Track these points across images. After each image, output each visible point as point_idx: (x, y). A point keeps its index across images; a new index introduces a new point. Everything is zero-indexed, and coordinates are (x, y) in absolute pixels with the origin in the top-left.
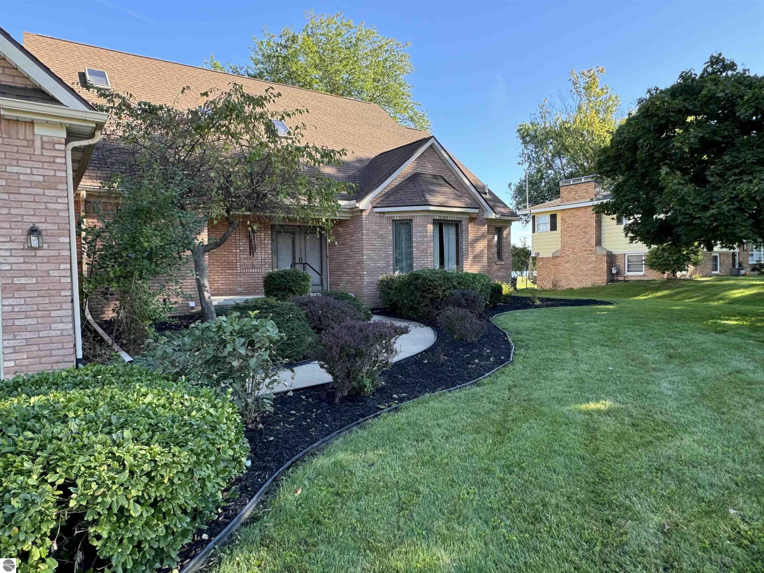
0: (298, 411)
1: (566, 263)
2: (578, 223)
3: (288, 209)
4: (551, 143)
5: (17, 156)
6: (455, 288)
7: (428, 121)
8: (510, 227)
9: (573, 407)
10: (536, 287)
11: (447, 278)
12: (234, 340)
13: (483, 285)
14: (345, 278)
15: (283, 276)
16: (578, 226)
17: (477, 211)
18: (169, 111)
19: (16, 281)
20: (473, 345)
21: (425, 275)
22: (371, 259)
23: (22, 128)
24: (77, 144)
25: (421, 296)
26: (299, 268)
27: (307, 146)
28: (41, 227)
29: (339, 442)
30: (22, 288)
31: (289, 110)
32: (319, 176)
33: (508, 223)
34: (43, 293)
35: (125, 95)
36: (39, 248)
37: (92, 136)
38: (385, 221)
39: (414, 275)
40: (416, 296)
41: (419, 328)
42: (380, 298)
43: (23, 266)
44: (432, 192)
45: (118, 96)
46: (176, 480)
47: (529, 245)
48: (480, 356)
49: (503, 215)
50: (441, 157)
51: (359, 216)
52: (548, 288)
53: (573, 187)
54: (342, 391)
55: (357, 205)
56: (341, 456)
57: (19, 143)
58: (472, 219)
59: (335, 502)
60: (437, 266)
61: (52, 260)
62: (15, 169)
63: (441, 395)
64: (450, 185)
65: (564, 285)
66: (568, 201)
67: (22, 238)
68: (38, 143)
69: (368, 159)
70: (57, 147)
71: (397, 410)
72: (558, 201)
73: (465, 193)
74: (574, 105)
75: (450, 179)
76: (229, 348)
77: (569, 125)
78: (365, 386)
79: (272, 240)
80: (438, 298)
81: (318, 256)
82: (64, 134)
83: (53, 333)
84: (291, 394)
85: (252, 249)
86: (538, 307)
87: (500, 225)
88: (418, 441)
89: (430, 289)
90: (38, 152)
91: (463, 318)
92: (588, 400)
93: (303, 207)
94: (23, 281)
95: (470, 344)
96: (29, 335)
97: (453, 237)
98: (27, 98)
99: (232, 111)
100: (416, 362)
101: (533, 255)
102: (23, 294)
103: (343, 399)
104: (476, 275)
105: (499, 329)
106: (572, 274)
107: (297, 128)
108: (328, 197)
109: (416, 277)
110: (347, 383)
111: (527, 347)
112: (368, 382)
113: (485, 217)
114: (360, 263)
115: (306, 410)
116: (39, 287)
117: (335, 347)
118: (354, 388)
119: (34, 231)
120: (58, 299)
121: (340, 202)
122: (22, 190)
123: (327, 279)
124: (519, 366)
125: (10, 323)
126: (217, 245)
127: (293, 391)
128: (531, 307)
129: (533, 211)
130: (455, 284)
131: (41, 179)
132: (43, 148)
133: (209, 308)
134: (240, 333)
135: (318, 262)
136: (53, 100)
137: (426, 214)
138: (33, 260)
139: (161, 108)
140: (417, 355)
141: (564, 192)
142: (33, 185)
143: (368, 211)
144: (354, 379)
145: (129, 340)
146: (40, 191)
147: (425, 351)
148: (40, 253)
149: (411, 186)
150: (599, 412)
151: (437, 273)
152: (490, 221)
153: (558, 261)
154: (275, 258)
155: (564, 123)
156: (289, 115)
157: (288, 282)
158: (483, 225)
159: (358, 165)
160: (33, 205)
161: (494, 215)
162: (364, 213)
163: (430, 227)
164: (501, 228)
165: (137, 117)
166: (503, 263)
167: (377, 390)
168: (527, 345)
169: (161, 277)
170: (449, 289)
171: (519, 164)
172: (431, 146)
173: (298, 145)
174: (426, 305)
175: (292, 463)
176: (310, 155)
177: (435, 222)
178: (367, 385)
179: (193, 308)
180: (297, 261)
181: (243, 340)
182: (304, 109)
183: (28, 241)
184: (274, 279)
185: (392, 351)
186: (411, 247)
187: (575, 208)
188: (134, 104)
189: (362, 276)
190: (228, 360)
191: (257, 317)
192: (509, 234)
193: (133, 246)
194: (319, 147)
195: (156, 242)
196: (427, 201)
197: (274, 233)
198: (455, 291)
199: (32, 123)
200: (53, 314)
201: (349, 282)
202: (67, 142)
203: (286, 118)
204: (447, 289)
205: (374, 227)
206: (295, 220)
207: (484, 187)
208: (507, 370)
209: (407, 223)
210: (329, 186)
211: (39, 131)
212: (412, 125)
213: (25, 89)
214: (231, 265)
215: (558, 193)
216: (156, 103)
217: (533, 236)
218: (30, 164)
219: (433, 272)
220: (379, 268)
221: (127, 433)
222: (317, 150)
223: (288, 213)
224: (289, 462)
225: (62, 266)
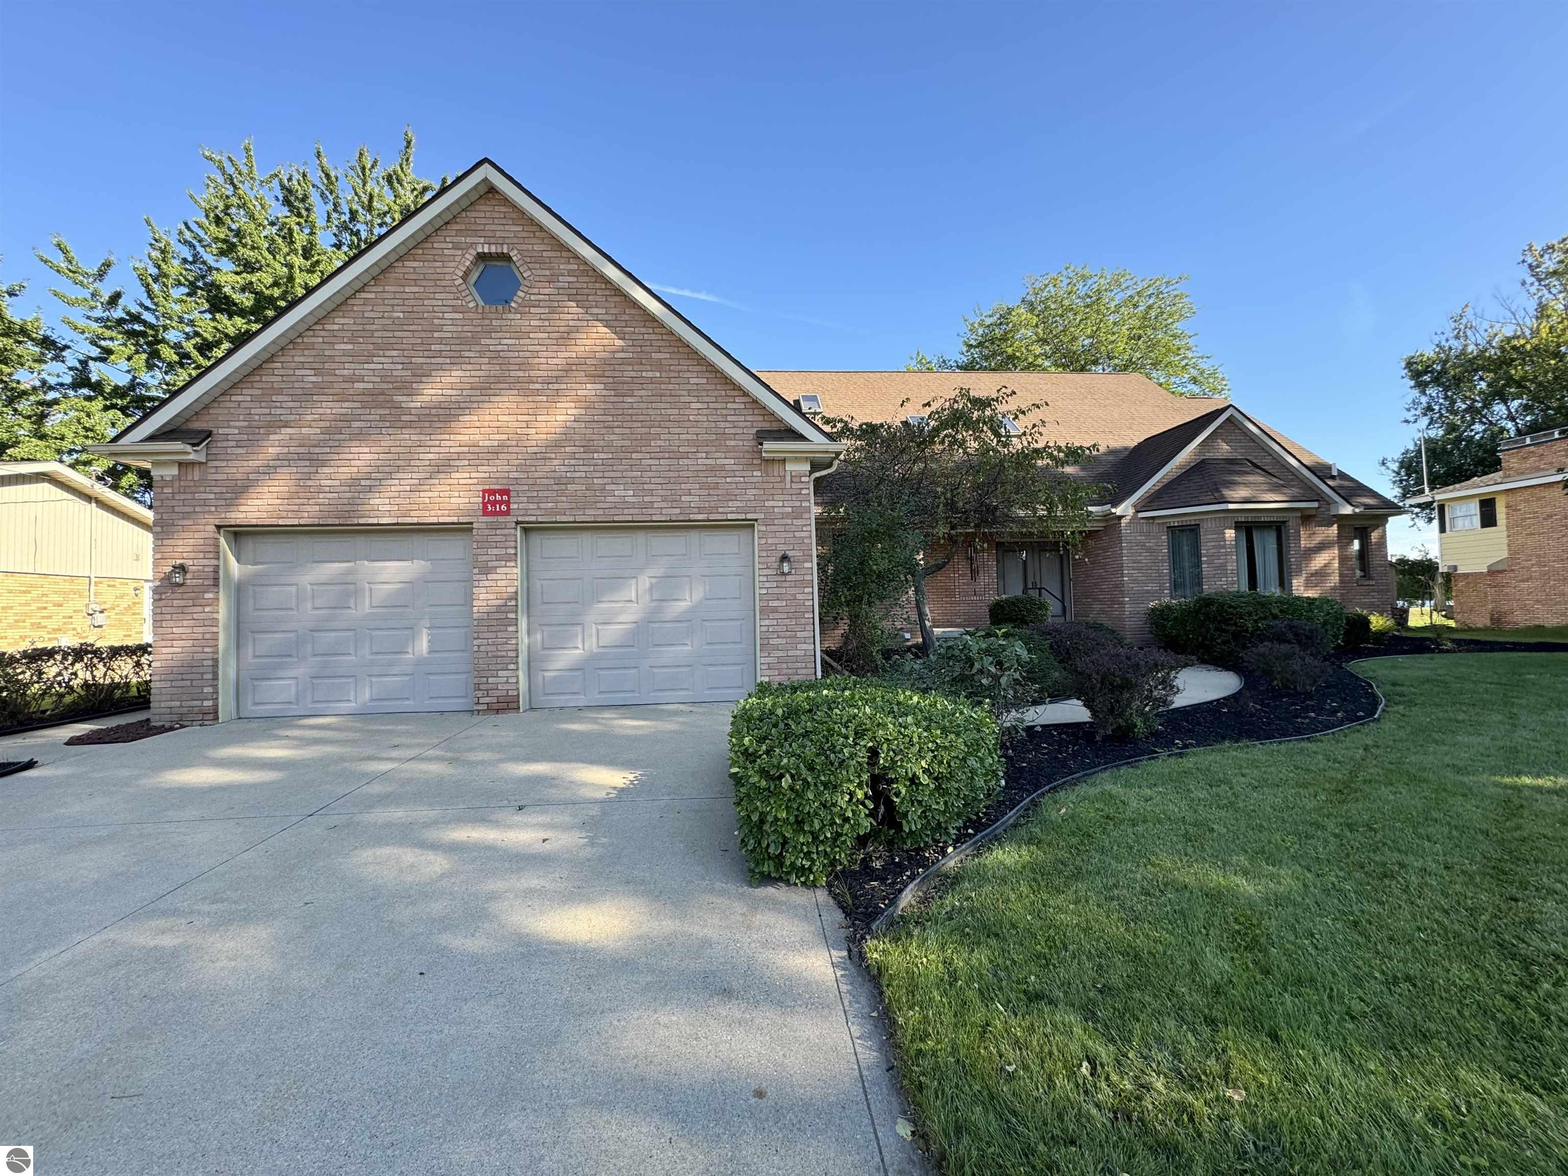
0: (1049, 744)
1: (1523, 581)
2: (1548, 510)
3: (1022, 522)
4: (1481, 379)
5: (772, 491)
6: (1275, 617)
7: (1223, 379)
8: (1384, 525)
9: (1484, 778)
10: (1452, 623)
11: (1263, 603)
12: (982, 659)
13: (1329, 614)
14: (1097, 606)
15: (1013, 603)
16: (1550, 516)
17: (1316, 505)
18: (889, 427)
19: (771, 604)
20: (1309, 696)
21: (1221, 600)
23: (776, 466)
24: (817, 474)
25: (1217, 629)
26: (1034, 594)
27: (1047, 447)
28: (790, 554)
29: (1106, 775)
30: (775, 610)
31: (1023, 407)
32: (1063, 480)
33: (1382, 520)
34: (790, 615)
35: (846, 419)
36: (789, 573)
37: (830, 465)
39: (1204, 599)
40: (1208, 630)
41: (1214, 673)
42: (1151, 632)
43: (776, 591)
44: (1231, 484)
45: (841, 421)
46: (952, 764)
47: (1434, 553)
48: (1319, 710)
49: (1367, 507)
50: (1246, 433)
51: (1116, 524)
52: (1480, 625)
53: (1532, 448)
54: (1104, 728)
55: (1113, 510)
56: (1108, 787)
57: (772, 479)
58: (1307, 518)
59: (1107, 824)
60: (1244, 587)
61: (798, 584)
62: (771, 503)
63: (1248, 747)
64: (1264, 470)
65: (1520, 619)
66: (1522, 473)
67: (776, 565)
68: (788, 478)
69: (1126, 449)
70: (803, 479)
71: (1181, 755)
72: (1497, 476)
73: (1292, 480)
74: (1532, 305)
75: (1265, 463)
76: (977, 666)
77: (1522, 342)
78: (1136, 726)
79: (998, 561)
80: (1247, 631)
81: (1058, 578)
82: (808, 467)
83: (798, 653)
84: (1039, 729)
85: (974, 573)
86: (1448, 651)
87: (1366, 523)
88: (1211, 786)
89: (1231, 619)
90: (788, 486)
91: (1288, 657)
92: (1519, 774)
93: (1040, 518)
94: (776, 603)
95: (1300, 694)
96: (780, 654)
97: (1272, 545)
98: (781, 439)
99: (959, 419)
100: (1209, 710)
101: (1442, 569)
102: (776, 616)
103: (1106, 738)
104: (1314, 599)
105: (1358, 678)
106: (1538, 601)
107: (1034, 426)
108: (1073, 504)
109: (1208, 602)
110: (1111, 720)
111: (1411, 703)
112: (1139, 722)
113: (1333, 513)
114: (1119, 586)
115: (1060, 745)
116: (788, 609)
117: (1095, 676)
118: (1119, 727)
119: (784, 558)
120: (803, 621)
121: (1090, 508)
122: (776, 522)
123: (1072, 610)
124: (1388, 725)
125: (766, 642)
126: (939, 567)
127: (1042, 726)
128: (1433, 651)
129: (1437, 497)
130: (1276, 611)
131: (790, 510)
132: (792, 482)
133: (931, 639)
134: (988, 652)
135: (1058, 585)
136: (801, 437)
137: (1222, 515)
138: (784, 584)
139: (882, 425)
140: (1211, 702)
141: (1509, 460)
142: (784, 516)
143: (1129, 517)
144: (1121, 715)
145: (858, 665)
146: (789, 522)
147: (1224, 698)
148: (789, 578)
149: (1196, 478)
150: (1539, 789)
151: (1242, 597)
152: (1341, 519)
153: (1499, 578)
154: (1001, 583)
155: (1509, 340)
156: (1023, 413)
157: (1021, 610)
158: (1329, 525)
159: (1110, 458)
160: (784, 535)
161: (1351, 508)
162: (1123, 521)
163: (1230, 534)
164: (1366, 528)
165: (859, 438)
166: (1371, 582)
167: (1152, 734)
168: (1410, 701)
169: (886, 602)
170: (1265, 618)
171: (1407, 421)
172: (1228, 420)
173: (1036, 446)
174: (1225, 642)
175: (1051, 789)
176: (1051, 456)
177: (1238, 526)
178: (1139, 724)
179: (908, 640)
180: (1030, 586)
181: (991, 659)
182: (1043, 402)
183: (780, 567)
184: (1002, 606)
185: (1172, 687)
186: (1199, 563)
187: (1540, 485)
188: (855, 425)
189: (1122, 604)
190: (976, 678)
191: (1006, 636)
192: (1383, 537)
193: (862, 570)
194: (1063, 445)
195: (884, 565)
196: (1223, 496)
197: (1000, 552)
198: (1276, 622)
199: (784, 461)
200: (799, 634)
201: (1103, 611)
202: (811, 473)
203: (1021, 416)
204: (1261, 618)
205: (1138, 538)
206: (1032, 534)
207: (1329, 468)
208: (1366, 729)
209: (1191, 530)
210: (1076, 490)
211: (789, 467)
212: (1196, 389)
213: (779, 431)
214: (949, 593)
215: (1499, 462)
216: (877, 421)
217: (1441, 539)
218: (781, 497)
219: (1239, 595)
220: (1148, 592)
221: (910, 719)
222: (1059, 449)
223: (1023, 526)
224: (1047, 788)
225: (806, 590)
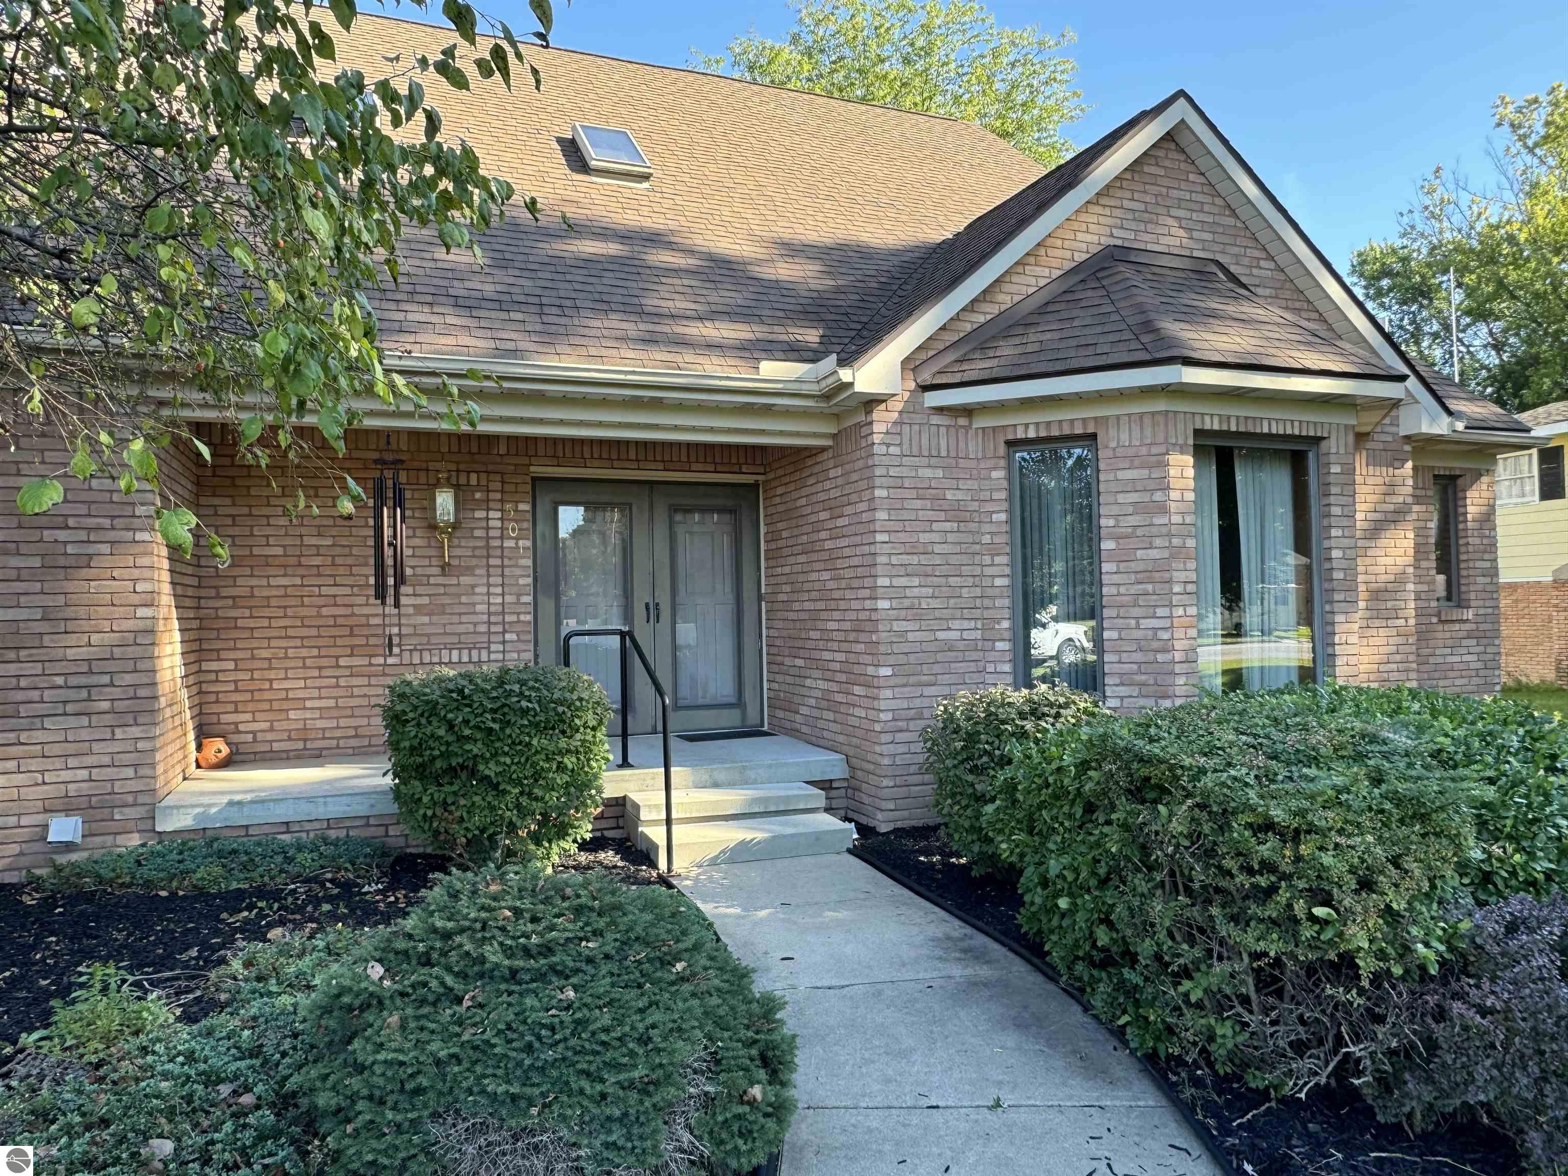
8: (1491, 472)
17: (1396, 391)
22: (915, 612)
38: (974, 446)
50: (1215, 186)
51: (859, 426)
55: (845, 375)
75: (1256, 276)
79: (536, 538)
87: (1457, 465)
114: (864, 627)
123: (762, 684)
137: (1161, 405)
143: (897, 405)
149: (1090, 296)
152: (1422, 446)
157: (461, 739)
158: (1397, 461)
161: (1446, 419)
162: (879, 413)
163: (1182, 467)
164: (1453, 478)
166: (1468, 615)
172: (1169, 137)
177: (1202, 444)
186: (1095, 556)
189: (871, 684)
196: (1167, 343)
205: (927, 473)
220: (950, 647)
